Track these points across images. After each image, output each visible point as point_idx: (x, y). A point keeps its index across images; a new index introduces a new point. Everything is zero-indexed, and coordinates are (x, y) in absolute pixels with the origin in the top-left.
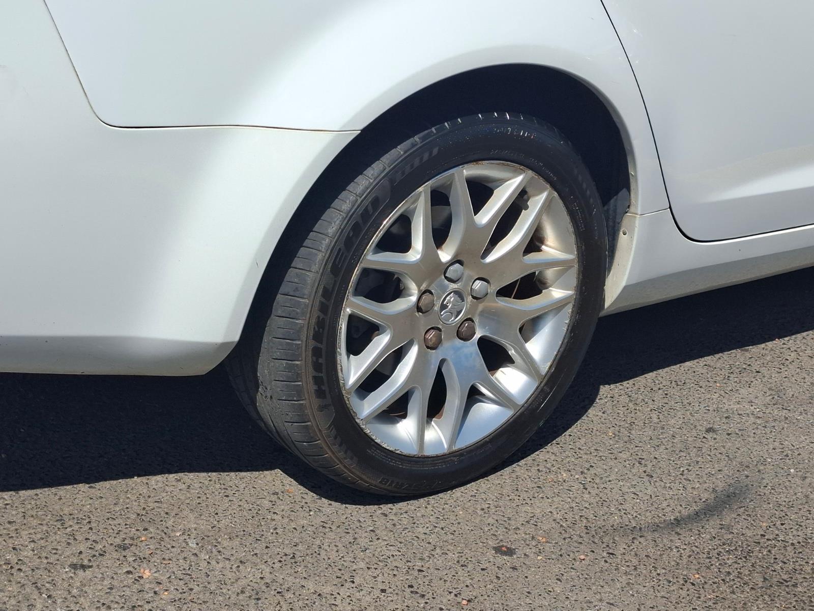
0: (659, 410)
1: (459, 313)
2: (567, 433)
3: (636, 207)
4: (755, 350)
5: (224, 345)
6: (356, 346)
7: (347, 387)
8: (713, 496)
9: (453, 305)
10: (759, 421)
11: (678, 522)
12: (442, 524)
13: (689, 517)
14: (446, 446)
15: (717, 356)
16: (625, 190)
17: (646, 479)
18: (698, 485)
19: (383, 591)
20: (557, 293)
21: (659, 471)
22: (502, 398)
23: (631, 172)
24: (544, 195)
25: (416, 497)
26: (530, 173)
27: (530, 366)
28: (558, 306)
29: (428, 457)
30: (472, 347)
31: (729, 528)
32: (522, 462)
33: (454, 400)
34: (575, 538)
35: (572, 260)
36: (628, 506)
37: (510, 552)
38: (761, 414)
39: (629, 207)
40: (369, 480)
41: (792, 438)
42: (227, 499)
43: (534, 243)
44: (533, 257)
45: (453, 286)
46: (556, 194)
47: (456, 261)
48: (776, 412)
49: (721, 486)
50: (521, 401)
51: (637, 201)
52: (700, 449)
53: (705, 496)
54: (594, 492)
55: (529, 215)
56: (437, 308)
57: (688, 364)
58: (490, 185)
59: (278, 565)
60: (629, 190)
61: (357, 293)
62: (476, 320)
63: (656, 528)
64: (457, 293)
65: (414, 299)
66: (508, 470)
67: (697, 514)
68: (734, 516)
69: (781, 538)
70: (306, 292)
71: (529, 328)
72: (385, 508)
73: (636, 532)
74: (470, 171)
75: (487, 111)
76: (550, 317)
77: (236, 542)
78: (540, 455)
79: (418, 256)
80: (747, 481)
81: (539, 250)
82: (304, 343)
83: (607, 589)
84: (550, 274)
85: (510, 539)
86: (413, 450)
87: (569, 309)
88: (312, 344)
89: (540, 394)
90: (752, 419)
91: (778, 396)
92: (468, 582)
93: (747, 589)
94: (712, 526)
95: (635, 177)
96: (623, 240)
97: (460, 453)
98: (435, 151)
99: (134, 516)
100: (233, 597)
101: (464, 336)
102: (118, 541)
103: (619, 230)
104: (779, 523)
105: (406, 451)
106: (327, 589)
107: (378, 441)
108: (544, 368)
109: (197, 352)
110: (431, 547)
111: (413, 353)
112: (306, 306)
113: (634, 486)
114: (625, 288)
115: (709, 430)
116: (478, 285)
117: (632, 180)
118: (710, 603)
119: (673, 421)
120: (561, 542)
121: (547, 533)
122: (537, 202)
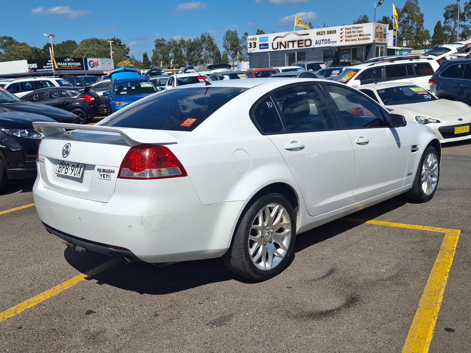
0: (310, 256)
1: (269, 237)
2: (292, 263)
3: (300, 210)
4: (325, 241)
5: (227, 249)
6: (251, 247)
7: (251, 255)
8: (328, 271)
9: (268, 235)
10: (332, 255)
11: (323, 277)
12: (274, 285)
13: (325, 276)
14: (270, 267)
15: (318, 243)
16: (297, 207)
17: (313, 270)
18: (324, 270)
19: (267, 298)
20: (287, 231)
21: (315, 268)
22: (279, 256)
23: (298, 202)
24: (283, 209)
25: (266, 280)
26: (280, 205)
27: (284, 248)
28: (288, 234)
29: (267, 270)
30: (272, 244)
31: (334, 277)
32: (285, 270)
33: (270, 257)
34: (303, 283)
35: (289, 223)
36: (311, 276)
37: (291, 288)
38: (332, 254)
39: (298, 210)
40: (257, 277)
41: (340, 258)
42: (225, 287)
43: (281, 220)
44: (282, 223)
45: (267, 231)
46: (285, 209)
47: (267, 226)
48: (335, 253)
49: (329, 269)
50: (283, 256)
51: (300, 208)
52: (322, 263)
53: (327, 272)
54: (303, 274)
55: (280, 214)
56: (265, 236)
57: (312, 246)
58: (272, 208)
59: (243, 297)
60: (298, 207)
61: (251, 235)
62: (272, 238)
63: (319, 279)
64: (268, 233)
65: (260, 235)
66: (282, 272)
67: (326, 275)
68: (334, 274)
69: (346, 277)
70: (242, 235)
71: (283, 239)
72: (260, 283)
73: (315, 280)
74: (269, 206)
75: (271, 193)
76: (286, 236)
77: (231, 294)
78: (288, 268)
79: (261, 225)
80: (334, 267)
81: (282, 221)
82: (242, 246)
83: (314, 291)
84: (284, 227)
85: (290, 285)
86: (264, 269)
87: (290, 234)
88: (244, 246)
89: (287, 254)
90: (330, 255)
91: (334, 250)
92: (284, 294)
93: (342, 287)
94: (330, 277)
95: (299, 203)
96: (298, 217)
97: (273, 269)
98: (263, 202)
99: (206, 293)
100: (236, 304)
101: (270, 242)
102: (206, 298)
103: (297, 216)
104: (344, 274)
105: (263, 270)
106: (256, 300)
107: (257, 267)
108: (287, 248)
109: (220, 251)
110: (273, 289)
111: (262, 246)
112: (242, 238)
113: (311, 272)
114: (300, 228)
115: (322, 259)
116: (272, 230)
117: (299, 204)
118: (336, 291)
119: (313, 258)
120: (300, 284)
121: (297, 283)
122: (282, 211)
